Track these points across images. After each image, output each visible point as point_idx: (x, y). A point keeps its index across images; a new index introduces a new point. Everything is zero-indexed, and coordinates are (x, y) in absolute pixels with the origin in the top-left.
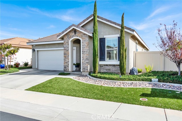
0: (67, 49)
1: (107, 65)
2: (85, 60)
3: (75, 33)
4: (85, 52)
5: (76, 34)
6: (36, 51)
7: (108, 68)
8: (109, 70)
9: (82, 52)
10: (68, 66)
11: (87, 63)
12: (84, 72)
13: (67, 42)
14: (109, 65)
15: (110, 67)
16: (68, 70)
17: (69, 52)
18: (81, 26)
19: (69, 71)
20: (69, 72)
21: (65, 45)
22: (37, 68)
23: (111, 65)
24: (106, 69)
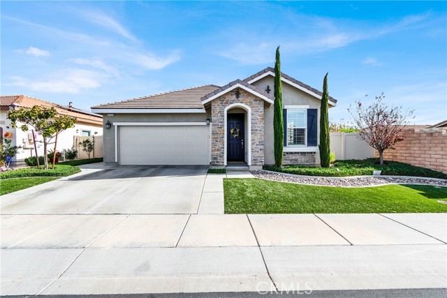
0: (220, 124)
1: (292, 153)
2: (257, 145)
3: (238, 97)
4: (257, 130)
5: (240, 99)
6: (116, 127)
7: (294, 158)
8: (296, 160)
9: (252, 130)
10: (220, 157)
11: (261, 150)
12: (256, 165)
13: (220, 112)
14: (295, 153)
15: (298, 157)
16: (221, 164)
17: (224, 130)
18: (250, 82)
19: (223, 165)
20: (222, 168)
21: (214, 116)
22: (116, 161)
23: (298, 153)
24: (291, 160)
